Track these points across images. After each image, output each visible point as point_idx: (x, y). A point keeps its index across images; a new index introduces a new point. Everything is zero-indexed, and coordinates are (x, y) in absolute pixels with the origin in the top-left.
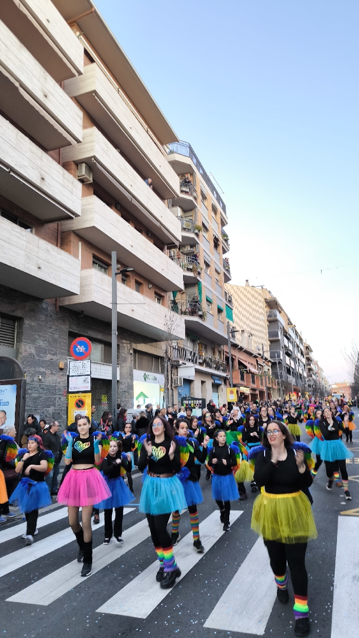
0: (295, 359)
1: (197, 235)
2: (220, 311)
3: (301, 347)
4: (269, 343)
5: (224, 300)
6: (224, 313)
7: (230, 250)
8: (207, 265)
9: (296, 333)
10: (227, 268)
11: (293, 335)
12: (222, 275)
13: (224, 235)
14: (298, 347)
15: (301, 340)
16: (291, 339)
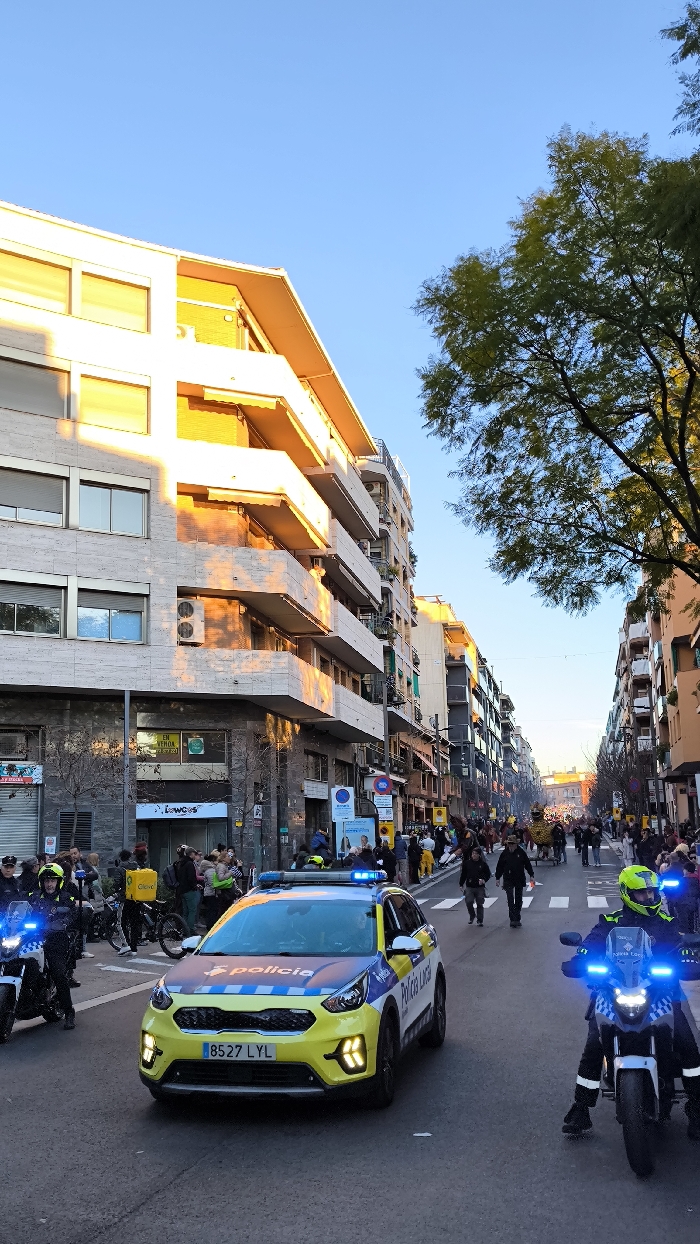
0: (486, 734)
1: (391, 580)
2: (409, 684)
3: (497, 705)
4: (447, 710)
5: (411, 664)
6: (412, 686)
7: (416, 575)
8: (398, 618)
9: (491, 680)
10: (414, 610)
11: (484, 685)
12: (410, 625)
13: (412, 556)
14: (491, 706)
15: (496, 689)
16: (483, 697)
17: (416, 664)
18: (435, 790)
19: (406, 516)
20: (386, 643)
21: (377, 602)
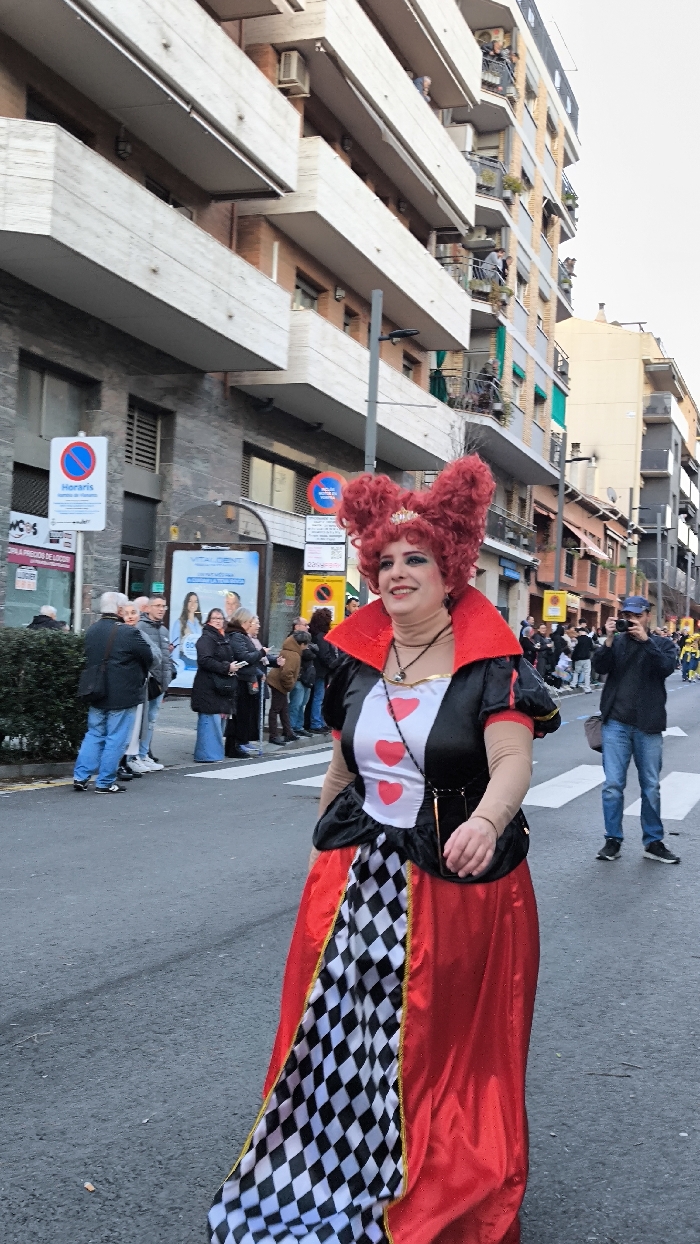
1: (508, 202)
2: (539, 399)
4: (640, 482)
6: (548, 405)
8: (522, 278)
13: (569, 195)
17: (563, 374)
18: (593, 581)
19: (562, 120)
20: (486, 308)
21: (465, 222)
